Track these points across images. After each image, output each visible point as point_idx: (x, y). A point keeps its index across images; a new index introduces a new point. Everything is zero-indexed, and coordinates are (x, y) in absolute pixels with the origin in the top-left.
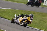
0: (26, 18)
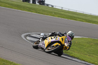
0: (58, 38)
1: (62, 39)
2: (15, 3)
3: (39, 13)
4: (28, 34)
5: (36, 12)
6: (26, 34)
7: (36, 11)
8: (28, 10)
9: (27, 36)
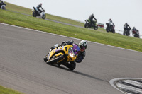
1: (66, 48)
2: (102, 35)
3: (136, 49)
4: (119, 79)
5: (132, 48)
6: (116, 79)
7: (132, 46)
8: (121, 46)
9: (118, 81)
